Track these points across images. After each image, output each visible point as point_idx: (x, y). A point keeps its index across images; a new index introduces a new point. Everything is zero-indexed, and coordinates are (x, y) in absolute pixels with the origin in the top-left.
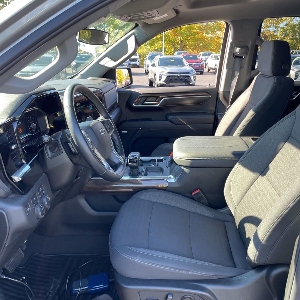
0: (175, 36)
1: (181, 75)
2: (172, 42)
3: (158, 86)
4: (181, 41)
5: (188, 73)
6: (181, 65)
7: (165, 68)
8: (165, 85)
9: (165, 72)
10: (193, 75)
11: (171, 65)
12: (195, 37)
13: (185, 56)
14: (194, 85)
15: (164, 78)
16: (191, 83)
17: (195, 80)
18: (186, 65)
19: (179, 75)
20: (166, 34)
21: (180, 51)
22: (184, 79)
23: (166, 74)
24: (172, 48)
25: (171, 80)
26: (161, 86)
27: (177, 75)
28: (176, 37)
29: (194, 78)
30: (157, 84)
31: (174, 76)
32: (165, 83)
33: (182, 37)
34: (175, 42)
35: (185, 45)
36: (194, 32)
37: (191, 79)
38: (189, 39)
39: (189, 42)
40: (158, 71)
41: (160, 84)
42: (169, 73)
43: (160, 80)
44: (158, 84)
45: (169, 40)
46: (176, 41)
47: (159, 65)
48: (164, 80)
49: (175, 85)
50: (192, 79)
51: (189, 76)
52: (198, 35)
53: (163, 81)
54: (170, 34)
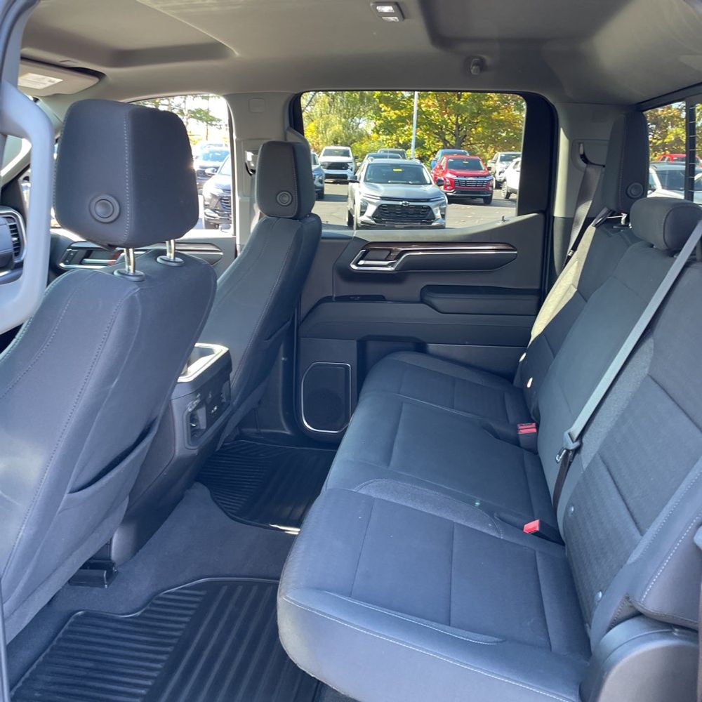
0: (445, 114)
1: (411, 203)
2: (436, 127)
3: (358, 228)
4: (458, 126)
5: (428, 200)
6: (418, 182)
7: (376, 187)
8: (374, 225)
9: (374, 197)
10: (440, 205)
11: (394, 180)
12: (490, 118)
13: (452, 160)
14: (442, 227)
15: (371, 210)
16: (434, 224)
17: (443, 216)
18: (429, 182)
19: (406, 204)
20: (424, 109)
21: (453, 148)
22: (418, 214)
23: (375, 201)
24: (438, 142)
25: (388, 214)
26: (365, 226)
27: (401, 203)
28: (446, 116)
29: (443, 213)
30: (357, 224)
31: (394, 206)
32: (373, 222)
33: (461, 118)
34: (444, 127)
35: (466, 136)
36: (489, 107)
37: (433, 214)
38: (477, 123)
39: (476, 129)
40: (360, 193)
41: (362, 222)
42: (383, 198)
43: (362, 213)
44: (359, 222)
45: (431, 124)
46: (447, 125)
47: (365, 180)
48: (370, 215)
49: (396, 226)
50: (438, 215)
51: (429, 208)
52: (499, 113)
53: (369, 217)
54: (431, 110)
